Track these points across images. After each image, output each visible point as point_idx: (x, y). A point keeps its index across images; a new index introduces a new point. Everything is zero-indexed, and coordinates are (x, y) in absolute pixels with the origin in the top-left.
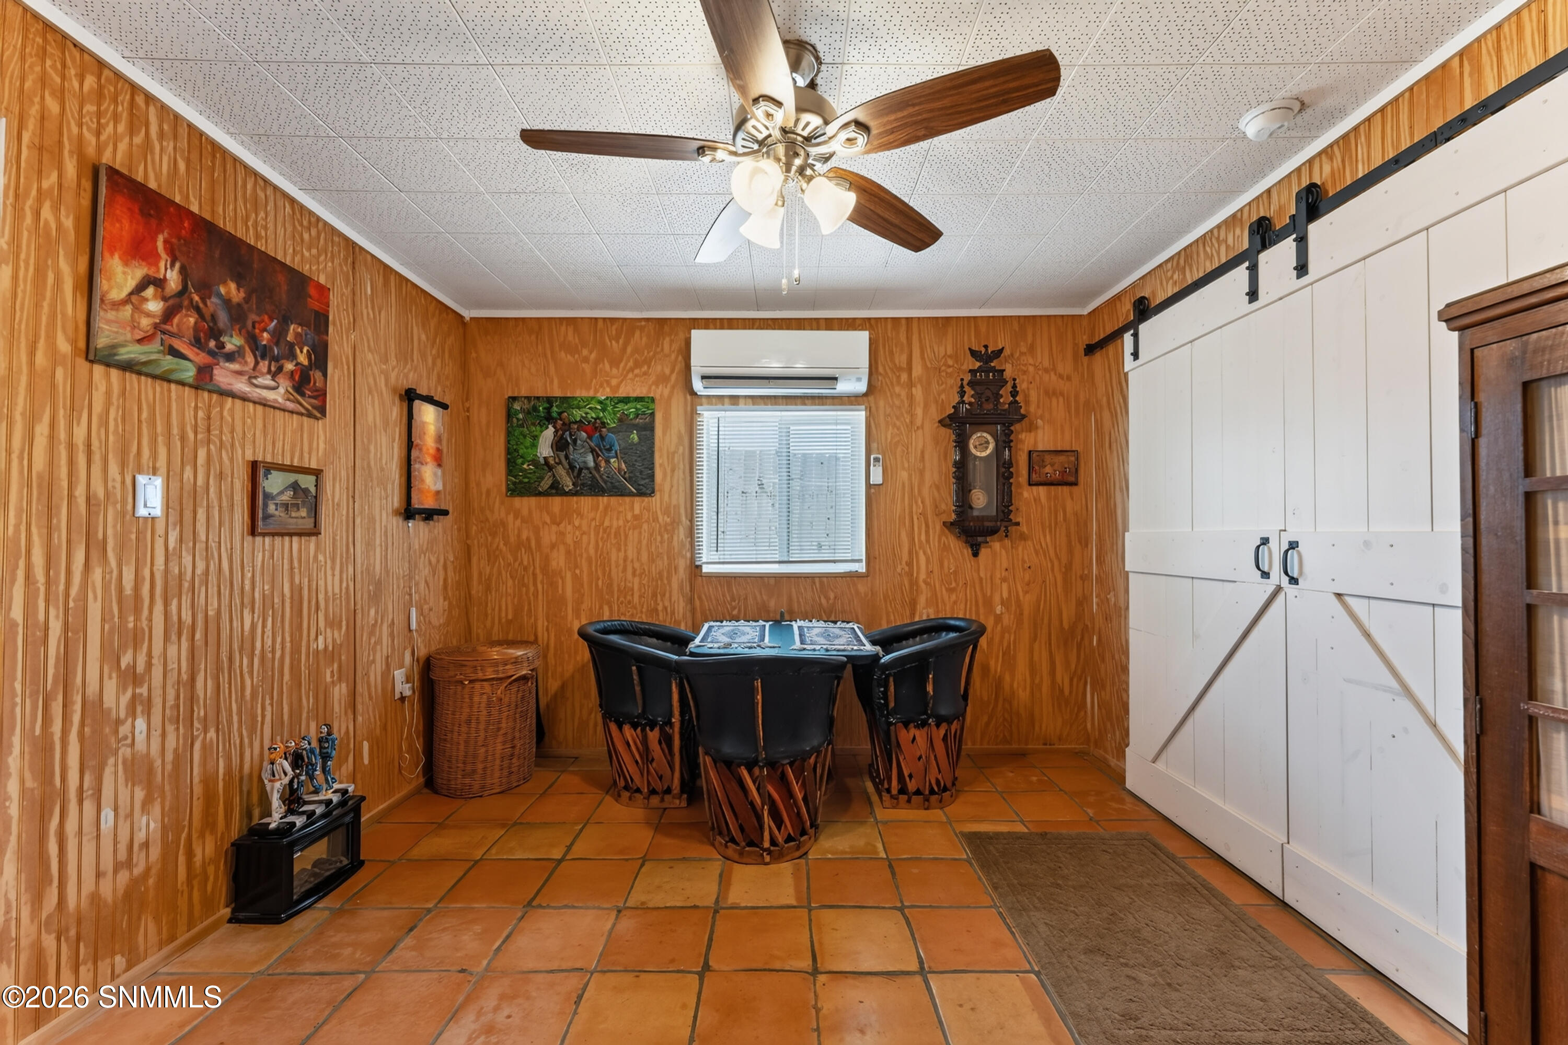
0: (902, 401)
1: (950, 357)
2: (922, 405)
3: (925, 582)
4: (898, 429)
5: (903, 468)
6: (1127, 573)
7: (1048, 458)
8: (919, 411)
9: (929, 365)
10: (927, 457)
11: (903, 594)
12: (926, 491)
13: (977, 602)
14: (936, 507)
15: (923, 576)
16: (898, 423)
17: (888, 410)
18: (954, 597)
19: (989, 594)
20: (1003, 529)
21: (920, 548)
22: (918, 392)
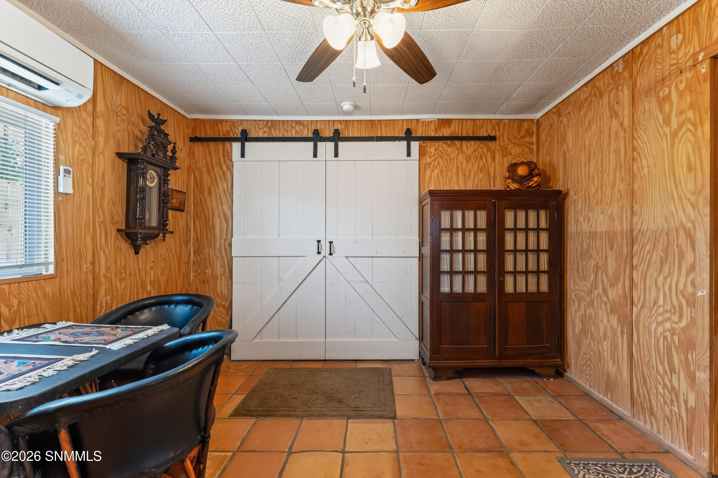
0: (88, 126)
1: (124, 107)
2: (104, 135)
3: (105, 276)
4: (84, 149)
5: (88, 183)
6: (232, 257)
7: (175, 194)
8: (101, 140)
9: (110, 107)
10: (106, 178)
11: (88, 289)
12: (105, 205)
13: (137, 285)
14: (113, 218)
15: (103, 271)
16: (84, 144)
17: (75, 130)
18: (123, 285)
19: (144, 279)
20: (161, 235)
21: (101, 249)
22: (100, 123)
